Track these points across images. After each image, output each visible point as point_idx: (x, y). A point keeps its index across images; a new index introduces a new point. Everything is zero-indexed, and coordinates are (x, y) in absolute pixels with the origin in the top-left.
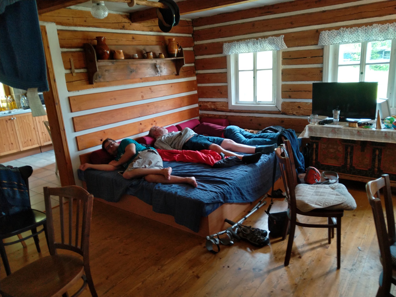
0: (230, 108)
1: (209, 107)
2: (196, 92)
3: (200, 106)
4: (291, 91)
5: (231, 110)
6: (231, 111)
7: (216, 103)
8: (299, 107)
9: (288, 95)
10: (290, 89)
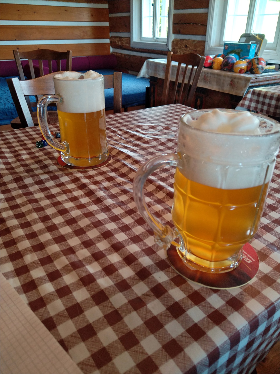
0: (132, 46)
1: (117, 44)
2: (107, 24)
3: (111, 42)
4: (180, 23)
5: (133, 48)
6: (133, 50)
7: (122, 39)
8: (186, 46)
9: (178, 29)
10: (180, 21)
